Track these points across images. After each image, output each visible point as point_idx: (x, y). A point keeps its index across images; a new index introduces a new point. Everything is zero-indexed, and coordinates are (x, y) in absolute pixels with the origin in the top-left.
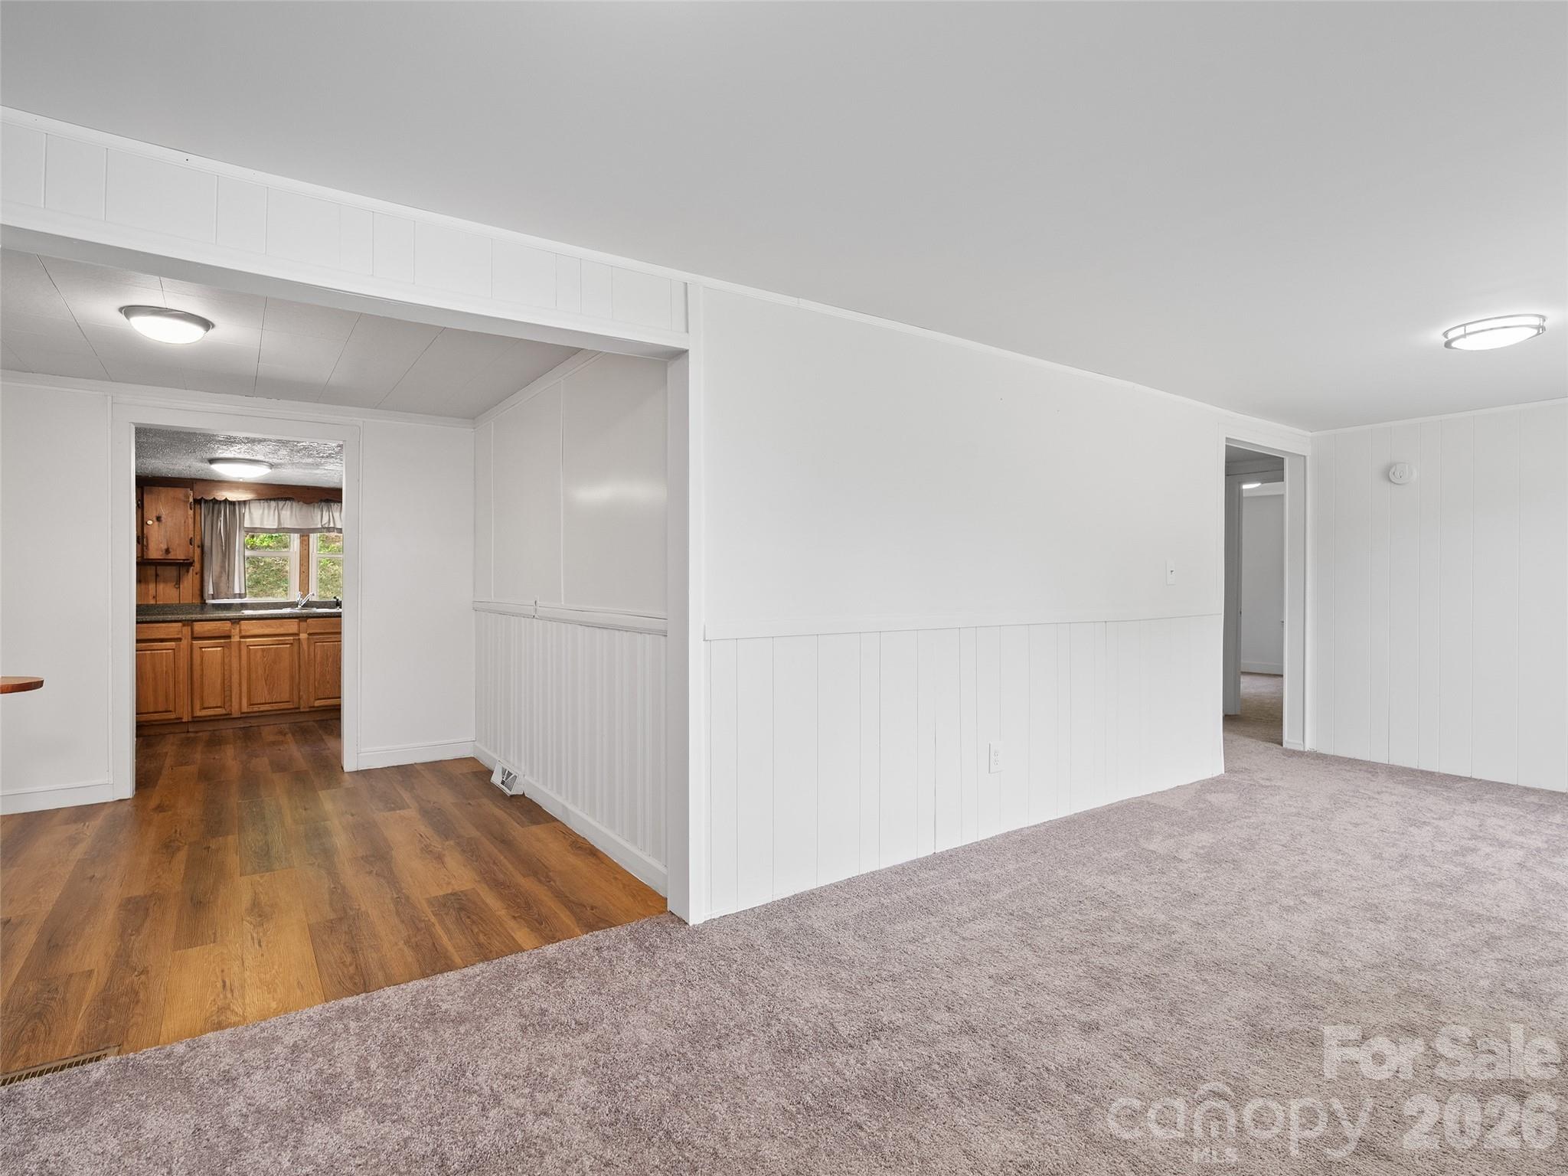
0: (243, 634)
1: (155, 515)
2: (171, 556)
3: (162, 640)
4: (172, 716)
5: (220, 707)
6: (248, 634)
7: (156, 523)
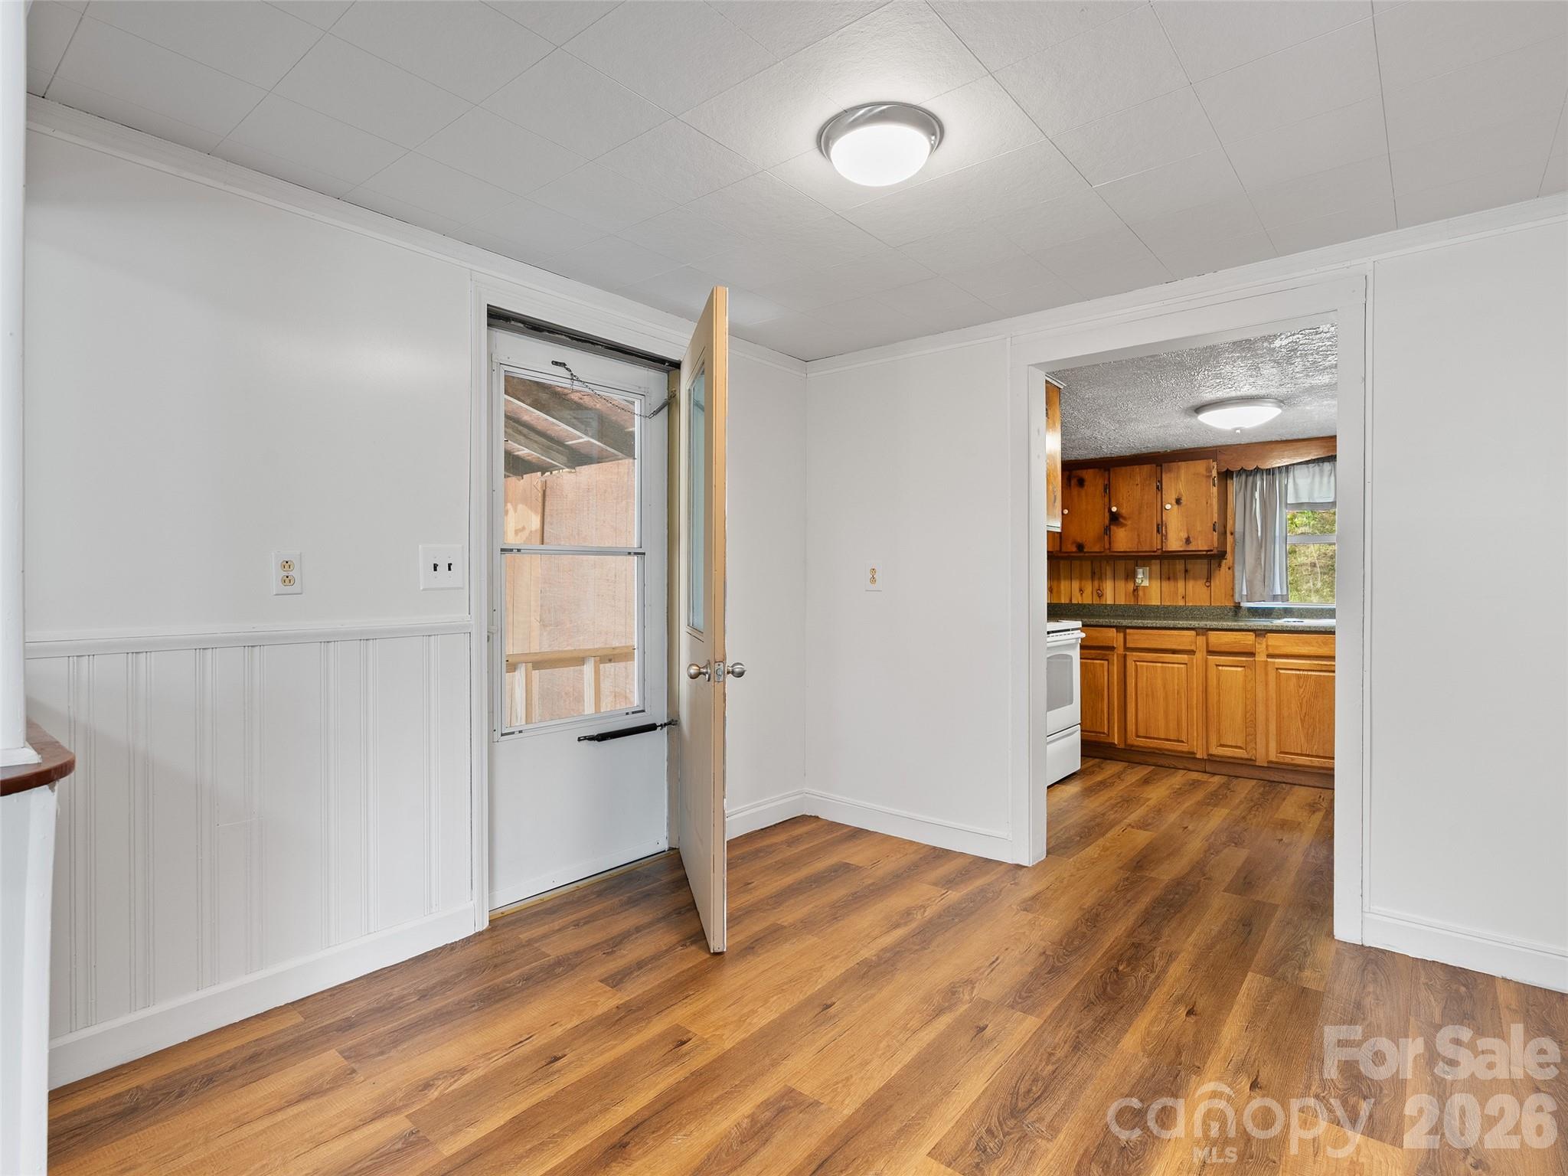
0: (1271, 651)
1: (1174, 497)
2: (1192, 547)
3: (1174, 652)
4: (1183, 747)
5: (1240, 748)
6: (1277, 652)
7: (1176, 507)
